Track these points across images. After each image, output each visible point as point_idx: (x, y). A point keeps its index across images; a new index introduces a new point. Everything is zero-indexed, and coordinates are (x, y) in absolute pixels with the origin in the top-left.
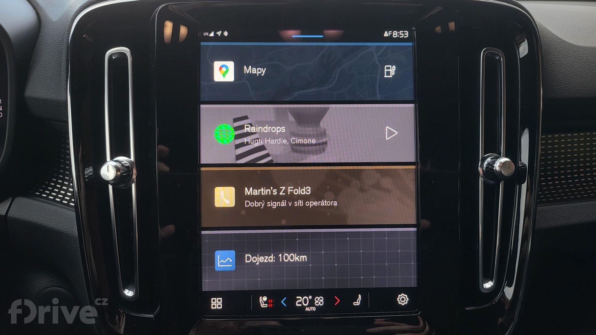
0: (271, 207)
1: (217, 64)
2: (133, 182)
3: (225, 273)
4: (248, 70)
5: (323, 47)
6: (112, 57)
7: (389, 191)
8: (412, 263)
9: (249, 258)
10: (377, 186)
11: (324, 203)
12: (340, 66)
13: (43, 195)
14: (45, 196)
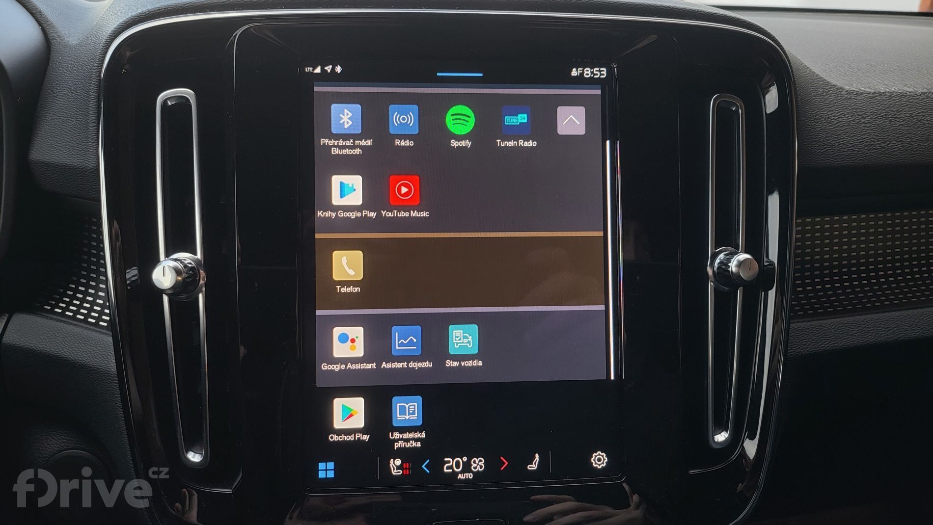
2: (201, 291)
6: (167, 103)
13: (56, 310)
14: (60, 311)
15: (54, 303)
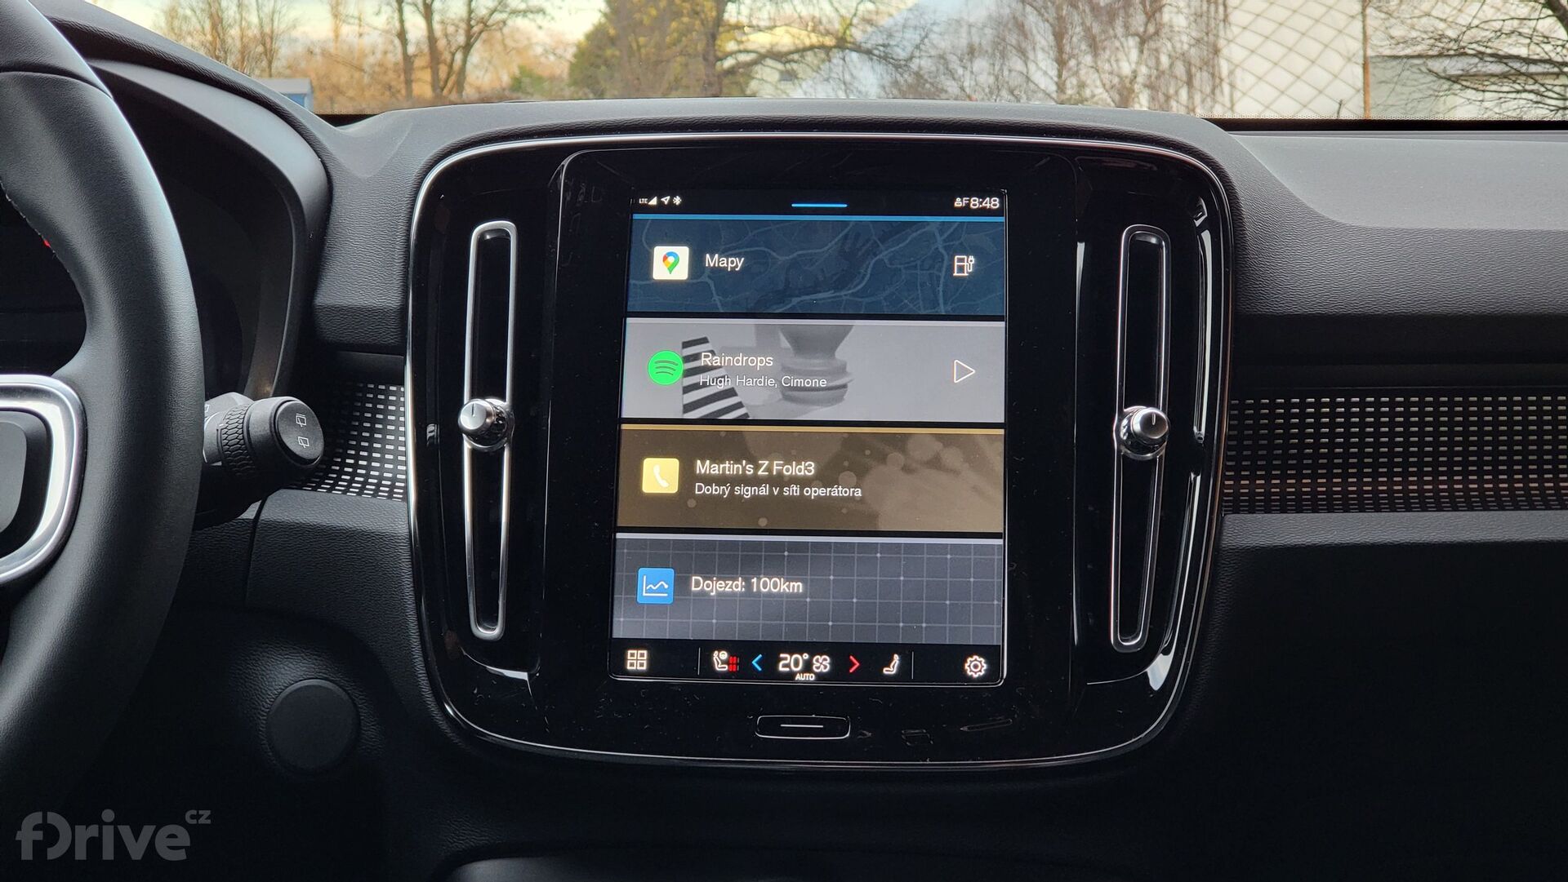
0: (741, 496)
1: (659, 252)
3: (655, 609)
4: (712, 261)
5: (846, 223)
6: (483, 236)
7: (955, 472)
8: (996, 602)
9: (699, 584)
10: (935, 463)
11: (837, 491)
12: (875, 255)
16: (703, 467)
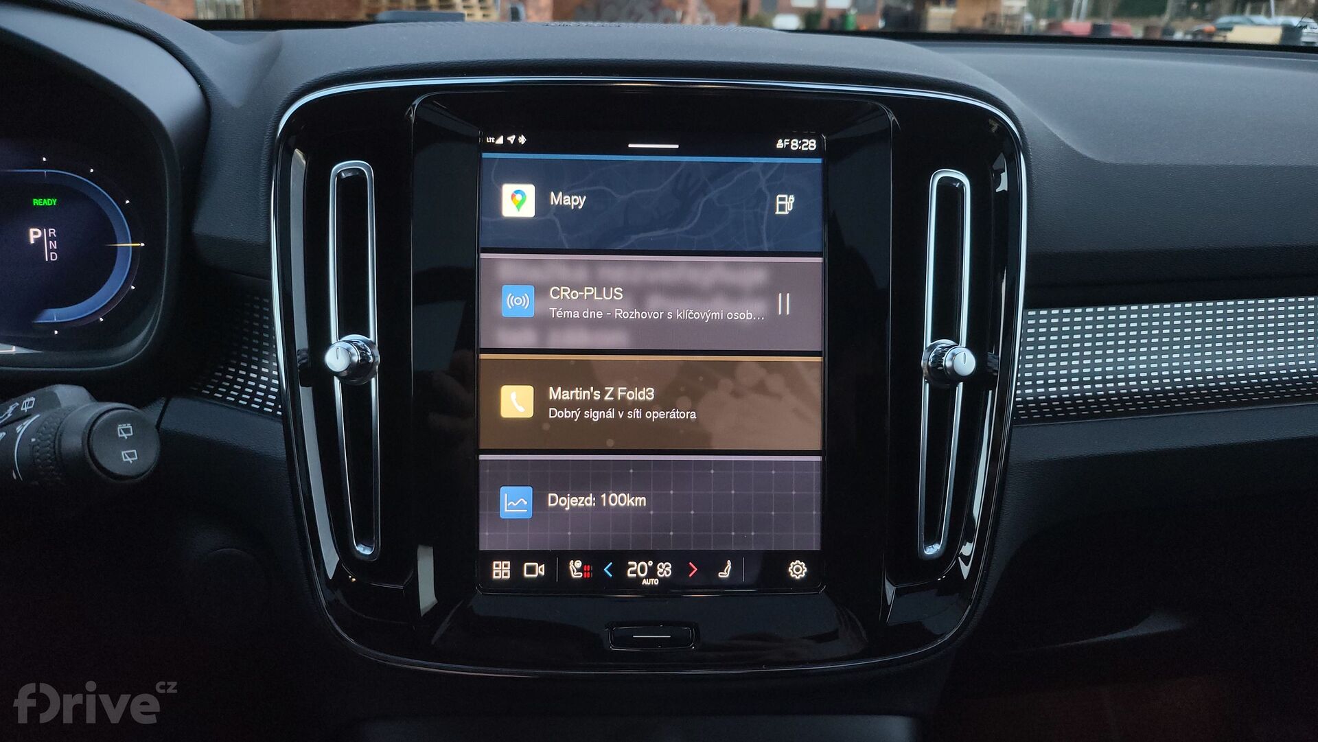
0: (590, 420)
1: (508, 189)
2: (374, 377)
3: (516, 523)
4: (556, 199)
5: (679, 163)
6: (341, 175)
7: (778, 396)
8: (814, 513)
9: (556, 500)
10: (761, 388)
11: (674, 415)
12: (705, 195)
13: (216, 395)
14: (220, 396)
15: (212, 387)
16: (554, 394)
